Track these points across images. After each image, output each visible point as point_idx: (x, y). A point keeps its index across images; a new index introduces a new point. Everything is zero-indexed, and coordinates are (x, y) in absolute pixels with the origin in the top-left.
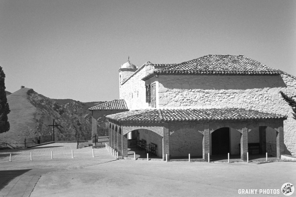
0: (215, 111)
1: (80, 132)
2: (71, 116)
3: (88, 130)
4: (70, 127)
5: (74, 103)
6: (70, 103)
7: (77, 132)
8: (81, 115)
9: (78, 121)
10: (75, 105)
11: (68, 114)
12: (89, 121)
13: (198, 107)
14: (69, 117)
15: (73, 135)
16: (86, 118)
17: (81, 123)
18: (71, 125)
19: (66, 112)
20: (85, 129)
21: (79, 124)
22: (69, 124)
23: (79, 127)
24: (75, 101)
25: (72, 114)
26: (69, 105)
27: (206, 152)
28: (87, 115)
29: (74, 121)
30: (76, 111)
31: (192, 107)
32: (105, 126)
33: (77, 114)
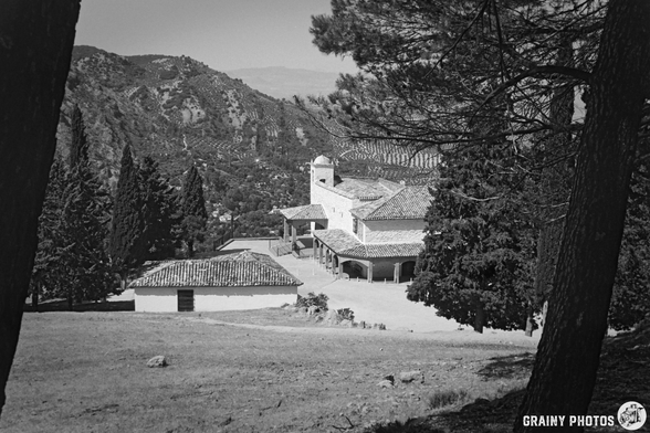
0: (405, 246)
1: (121, 135)
2: (97, 93)
3: (141, 128)
4: (98, 123)
5: (102, 57)
6: (91, 58)
7: (114, 135)
8: (120, 89)
9: (116, 107)
10: (105, 63)
11: (90, 89)
12: (142, 104)
13: (393, 243)
14: (92, 97)
15: (105, 142)
16: (132, 98)
17: (122, 111)
18: (98, 118)
19: (84, 82)
20: (133, 127)
21: (118, 115)
22: (95, 115)
23: (118, 121)
24: (105, 54)
25: (101, 89)
26: (89, 63)
27: (396, 277)
28: (136, 89)
29: (107, 107)
30: (108, 80)
31: (389, 243)
32: (181, 120)
33: (110, 87)
